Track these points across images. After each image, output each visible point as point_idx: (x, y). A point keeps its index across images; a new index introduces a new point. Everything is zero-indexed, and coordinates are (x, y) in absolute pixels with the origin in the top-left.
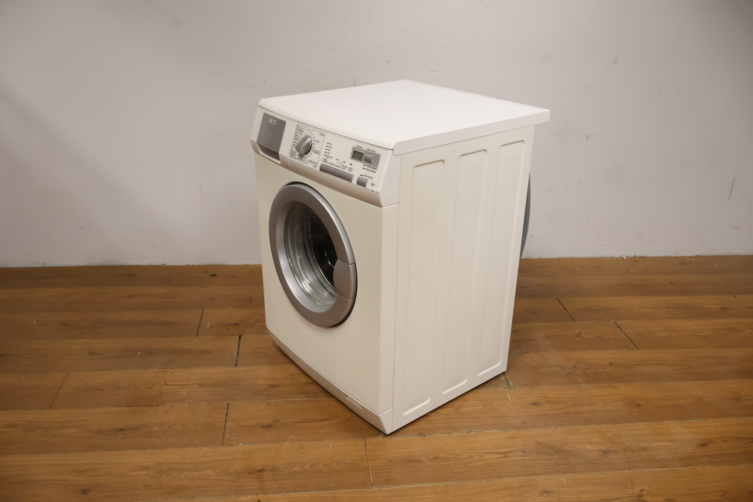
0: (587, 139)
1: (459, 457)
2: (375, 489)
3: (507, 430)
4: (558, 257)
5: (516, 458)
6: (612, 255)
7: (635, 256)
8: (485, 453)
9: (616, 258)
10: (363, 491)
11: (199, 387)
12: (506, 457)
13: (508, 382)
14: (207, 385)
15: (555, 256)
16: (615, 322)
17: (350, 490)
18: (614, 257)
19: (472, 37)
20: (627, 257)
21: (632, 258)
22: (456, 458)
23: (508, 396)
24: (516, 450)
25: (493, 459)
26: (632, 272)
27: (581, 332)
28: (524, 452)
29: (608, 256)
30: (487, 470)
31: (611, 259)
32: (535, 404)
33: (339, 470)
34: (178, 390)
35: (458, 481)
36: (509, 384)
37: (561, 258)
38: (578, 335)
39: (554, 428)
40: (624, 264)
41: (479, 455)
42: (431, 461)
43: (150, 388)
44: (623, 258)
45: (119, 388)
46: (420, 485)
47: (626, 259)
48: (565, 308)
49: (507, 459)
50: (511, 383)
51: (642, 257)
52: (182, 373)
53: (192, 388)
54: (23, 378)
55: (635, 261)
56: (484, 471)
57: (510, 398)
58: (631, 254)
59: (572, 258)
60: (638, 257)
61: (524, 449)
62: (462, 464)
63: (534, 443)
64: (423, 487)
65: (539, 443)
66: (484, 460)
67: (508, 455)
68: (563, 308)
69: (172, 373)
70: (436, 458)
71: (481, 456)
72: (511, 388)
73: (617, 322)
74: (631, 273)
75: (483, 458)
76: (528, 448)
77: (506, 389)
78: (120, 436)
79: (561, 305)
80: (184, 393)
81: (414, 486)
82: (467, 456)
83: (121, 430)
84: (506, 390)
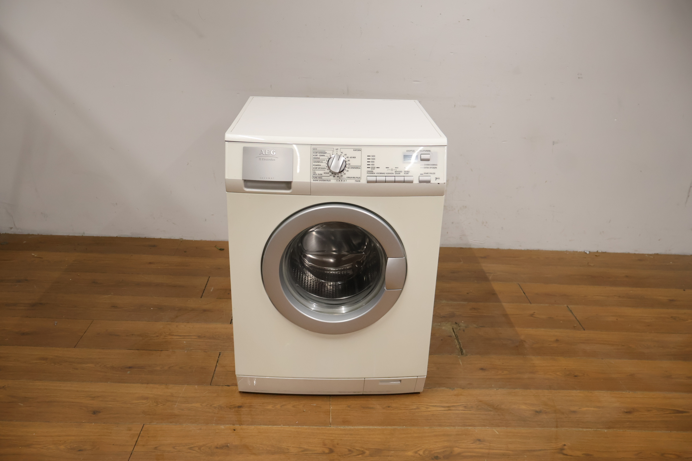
0: (554, 144)
1: (408, 408)
2: (332, 427)
3: (454, 389)
4: (526, 249)
5: (457, 412)
6: (576, 250)
7: (597, 251)
8: (431, 406)
9: (579, 252)
10: (322, 428)
11: (198, 338)
12: (449, 410)
13: (462, 350)
14: (205, 337)
15: (523, 248)
16: (567, 306)
17: (311, 427)
18: (577, 251)
19: (451, 53)
20: (589, 252)
21: (594, 253)
22: (406, 408)
23: (460, 361)
24: (459, 405)
25: (437, 411)
26: (592, 265)
27: (535, 312)
28: (465, 407)
29: (572, 251)
30: (431, 419)
31: (575, 253)
32: (482, 369)
33: (305, 411)
34: (180, 339)
35: (404, 427)
36: (463, 352)
37: (529, 250)
38: (532, 315)
39: (495, 390)
40: (585, 258)
41: (426, 407)
42: (384, 409)
43: (157, 336)
44: (586, 253)
45: (132, 335)
46: (371, 427)
47: (589, 254)
48: (524, 292)
49: (449, 412)
50: (464, 351)
51: (604, 252)
52: (185, 326)
53: (192, 339)
54: (56, 322)
55: (596, 256)
56: (428, 420)
57: (461, 363)
58: (594, 249)
59: (538, 250)
60: (600, 253)
61: (466, 405)
62: (410, 413)
63: (476, 400)
64: (373, 429)
65: (481, 401)
66: (430, 411)
67: (452, 408)
68: (522, 292)
69: (177, 326)
70: (389, 407)
71: (427, 408)
72: (464, 355)
73: (569, 306)
74: (590, 266)
75: (429, 410)
76: (470, 404)
77: (458, 355)
78: (129, 372)
79: (521, 289)
80: (185, 342)
81: (366, 427)
82: (415, 407)
83: (130, 368)
84: (459, 357)
